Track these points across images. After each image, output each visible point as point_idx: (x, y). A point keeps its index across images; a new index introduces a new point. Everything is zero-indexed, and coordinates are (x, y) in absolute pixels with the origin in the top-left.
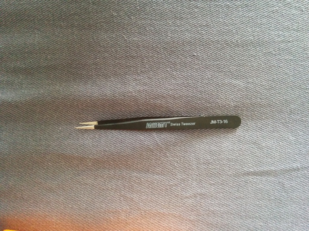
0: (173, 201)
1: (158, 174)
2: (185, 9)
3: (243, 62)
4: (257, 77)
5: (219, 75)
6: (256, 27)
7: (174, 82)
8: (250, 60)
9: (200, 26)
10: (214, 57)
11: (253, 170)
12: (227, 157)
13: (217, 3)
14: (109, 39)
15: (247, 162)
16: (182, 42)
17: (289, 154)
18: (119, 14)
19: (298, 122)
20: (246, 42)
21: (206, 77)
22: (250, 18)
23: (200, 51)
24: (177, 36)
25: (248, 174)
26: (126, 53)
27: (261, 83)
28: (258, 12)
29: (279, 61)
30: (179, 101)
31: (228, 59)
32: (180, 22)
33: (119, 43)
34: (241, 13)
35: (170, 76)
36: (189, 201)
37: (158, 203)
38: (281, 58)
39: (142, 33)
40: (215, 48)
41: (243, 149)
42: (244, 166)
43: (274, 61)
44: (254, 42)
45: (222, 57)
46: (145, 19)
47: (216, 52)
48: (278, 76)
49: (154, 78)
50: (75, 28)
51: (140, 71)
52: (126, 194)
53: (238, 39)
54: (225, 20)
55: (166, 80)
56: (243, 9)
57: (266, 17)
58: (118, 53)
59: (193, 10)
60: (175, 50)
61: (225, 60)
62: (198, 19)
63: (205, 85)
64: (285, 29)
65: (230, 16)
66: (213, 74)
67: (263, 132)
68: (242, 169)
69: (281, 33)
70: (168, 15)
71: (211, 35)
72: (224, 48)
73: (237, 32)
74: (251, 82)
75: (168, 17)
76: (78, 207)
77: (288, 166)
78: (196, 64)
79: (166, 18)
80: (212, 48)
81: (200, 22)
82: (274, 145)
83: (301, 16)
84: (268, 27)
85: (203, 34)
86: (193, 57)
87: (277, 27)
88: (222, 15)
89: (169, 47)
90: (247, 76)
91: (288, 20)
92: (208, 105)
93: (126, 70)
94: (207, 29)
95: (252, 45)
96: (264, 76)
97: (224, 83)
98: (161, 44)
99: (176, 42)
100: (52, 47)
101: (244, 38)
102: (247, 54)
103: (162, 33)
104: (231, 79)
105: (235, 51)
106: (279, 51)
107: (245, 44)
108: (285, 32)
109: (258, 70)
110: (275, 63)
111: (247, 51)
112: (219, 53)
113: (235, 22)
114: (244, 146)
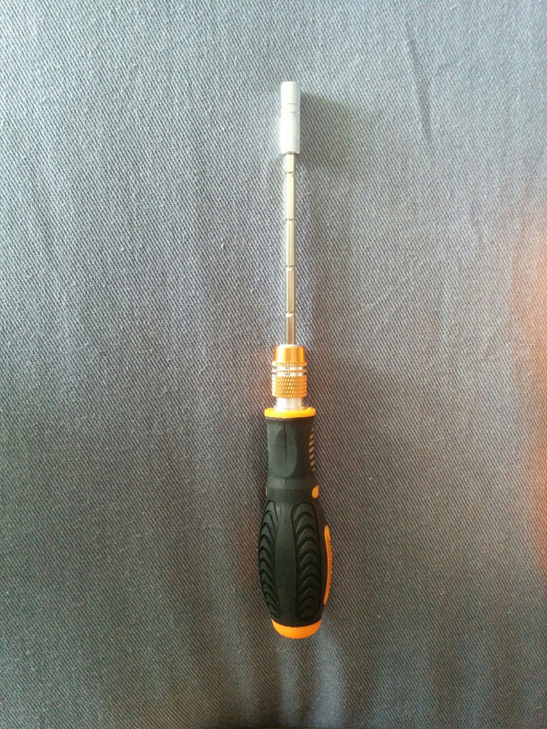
0: (489, 263)
1: (441, 294)
2: (147, 270)
3: (230, 162)
4: (254, 133)
5: (254, 200)
6: (169, 145)
7: (273, 279)
8: (226, 149)
9: (174, 240)
10: (225, 212)
11: (420, 124)
12: (400, 172)
13: (134, 215)
14: (208, 398)
15: (406, 136)
16: (203, 270)
17: (386, 63)
18: (164, 383)
19: (327, 54)
20: (195, 158)
21: (260, 223)
22: (156, 155)
23: (217, 237)
24: (194, 280)
25: (427, 131)
26: (229, 366)
27: (264, 125)
28: (145, 143)
29: (225, 98)
30: (306, 267)
31: (226, 187)
32: (170, 277)
33: (212, 381)
34: (148, 172)
35: (262, 286)
36: (487, 233)
37: (496, 290)
38: (219, 96)
39: (193, 341)
40: (210, 211)
41: (383, 146)
42: (415, 141)
43: (225, 106)
44: (195, 145)
45: (224, 197)
46: (169, 338)
47: (216, 209)
48: (249, 97)
49: (267, 314)
50: (193, 459)
51: (258, 340)
52: (482, 351)
53: (192, 173)
54: (162, 199)
55: (270, 293)
56: (141, 169)
57: (152, 128)
58: (230, 381)
59: (149, 254)
60: (218, 281)
61: (229, 193)
62: (162, 245)
63: (274, 223)
64: (170, 93)
65: (153, 191)
66: (254, 212)
67: (351, 112)
68: (419, 143)
69: (177, 101)
70: (160, 297)
71: (189, 220)
72: (209, 196)
73: (180, 175)
74: (263, 143)
75: (163, 297)
76: (515, 438)
77: (409, 62)
78: (238, 243)
79: (165, 300)
80: (210, 217)
81: (168, 242)
82: (372, 91)
83: (145, 68)
84: (168, 124)
85: (188, 234)
86: (228, 250)
87: (167, 108)
88: (153, 204)
89: (213, 291)
90: (253, 151)
91: (154, 91)
92: (309, 215)
93: (257, 366)
94: (179, 229)
95: (200, 149)
96: (252, 122)
97: (267, 190)
98: (209, 306)
99: (205, 280)
100: (229, 498)
101: (190, 163)
102: (215, 156)
103: (190, 305)
104: (261, 179)
105: (212, 176)
106: (207, 100)
107: (200, 161)
108: (173, 94)
109: (241, 133)
110: (228, 105)
111: (211, 155)
112: (217, 204)
113: (163, 181)
114: (378, 144)
